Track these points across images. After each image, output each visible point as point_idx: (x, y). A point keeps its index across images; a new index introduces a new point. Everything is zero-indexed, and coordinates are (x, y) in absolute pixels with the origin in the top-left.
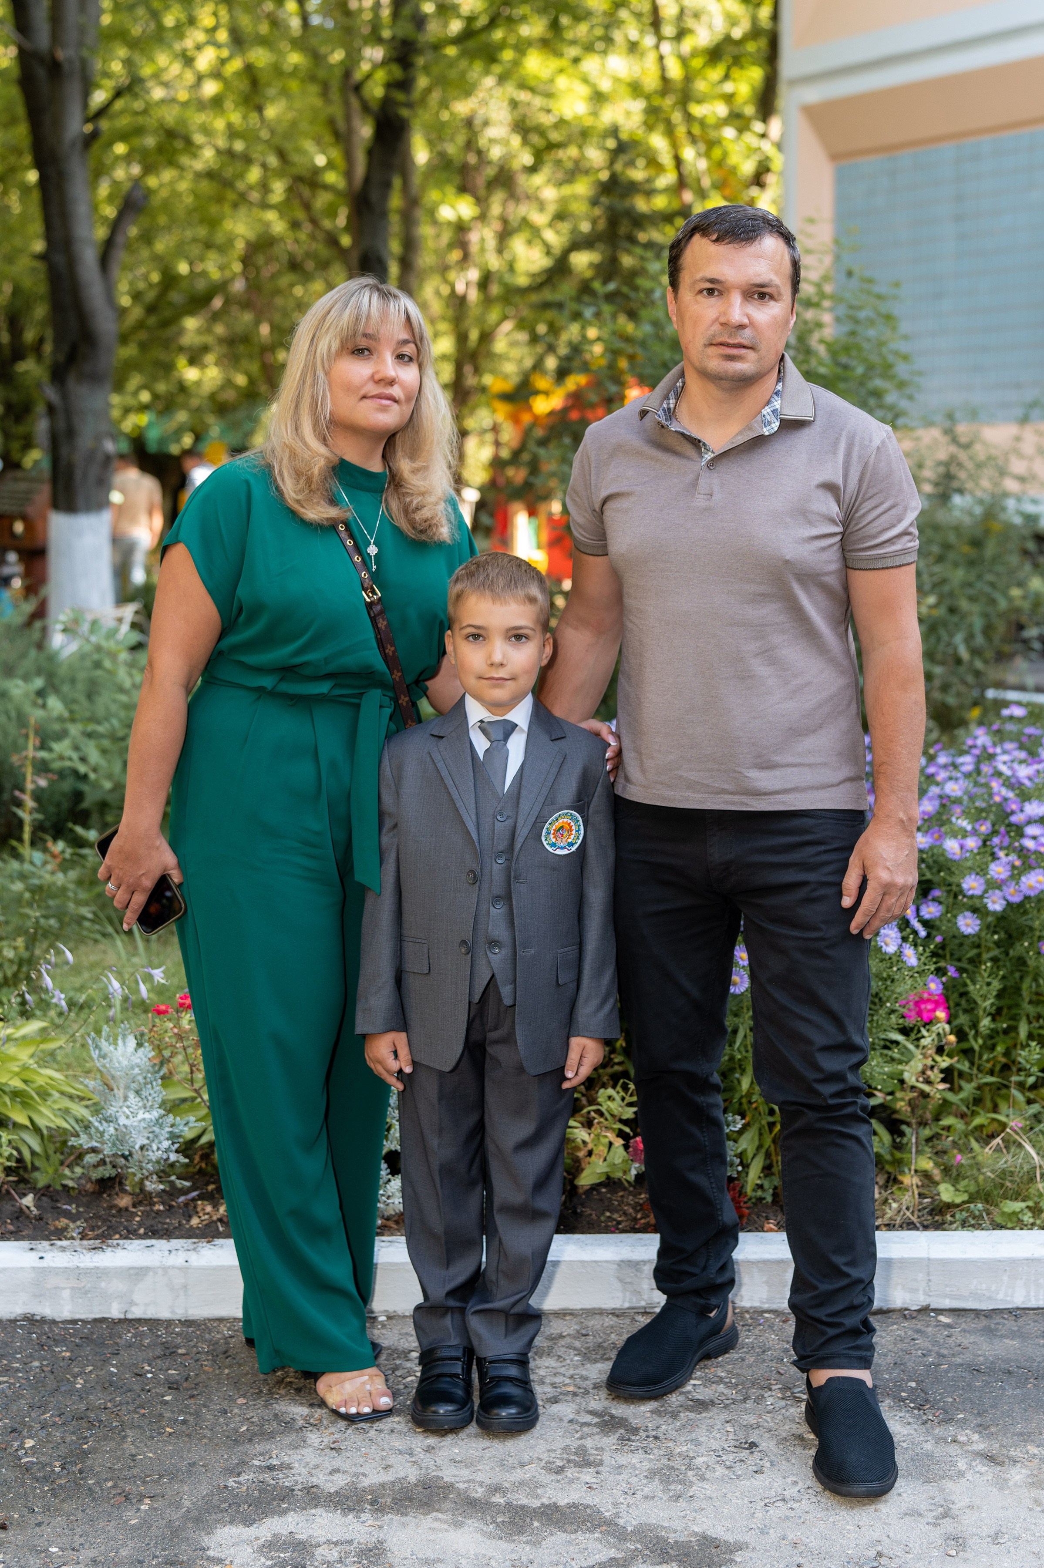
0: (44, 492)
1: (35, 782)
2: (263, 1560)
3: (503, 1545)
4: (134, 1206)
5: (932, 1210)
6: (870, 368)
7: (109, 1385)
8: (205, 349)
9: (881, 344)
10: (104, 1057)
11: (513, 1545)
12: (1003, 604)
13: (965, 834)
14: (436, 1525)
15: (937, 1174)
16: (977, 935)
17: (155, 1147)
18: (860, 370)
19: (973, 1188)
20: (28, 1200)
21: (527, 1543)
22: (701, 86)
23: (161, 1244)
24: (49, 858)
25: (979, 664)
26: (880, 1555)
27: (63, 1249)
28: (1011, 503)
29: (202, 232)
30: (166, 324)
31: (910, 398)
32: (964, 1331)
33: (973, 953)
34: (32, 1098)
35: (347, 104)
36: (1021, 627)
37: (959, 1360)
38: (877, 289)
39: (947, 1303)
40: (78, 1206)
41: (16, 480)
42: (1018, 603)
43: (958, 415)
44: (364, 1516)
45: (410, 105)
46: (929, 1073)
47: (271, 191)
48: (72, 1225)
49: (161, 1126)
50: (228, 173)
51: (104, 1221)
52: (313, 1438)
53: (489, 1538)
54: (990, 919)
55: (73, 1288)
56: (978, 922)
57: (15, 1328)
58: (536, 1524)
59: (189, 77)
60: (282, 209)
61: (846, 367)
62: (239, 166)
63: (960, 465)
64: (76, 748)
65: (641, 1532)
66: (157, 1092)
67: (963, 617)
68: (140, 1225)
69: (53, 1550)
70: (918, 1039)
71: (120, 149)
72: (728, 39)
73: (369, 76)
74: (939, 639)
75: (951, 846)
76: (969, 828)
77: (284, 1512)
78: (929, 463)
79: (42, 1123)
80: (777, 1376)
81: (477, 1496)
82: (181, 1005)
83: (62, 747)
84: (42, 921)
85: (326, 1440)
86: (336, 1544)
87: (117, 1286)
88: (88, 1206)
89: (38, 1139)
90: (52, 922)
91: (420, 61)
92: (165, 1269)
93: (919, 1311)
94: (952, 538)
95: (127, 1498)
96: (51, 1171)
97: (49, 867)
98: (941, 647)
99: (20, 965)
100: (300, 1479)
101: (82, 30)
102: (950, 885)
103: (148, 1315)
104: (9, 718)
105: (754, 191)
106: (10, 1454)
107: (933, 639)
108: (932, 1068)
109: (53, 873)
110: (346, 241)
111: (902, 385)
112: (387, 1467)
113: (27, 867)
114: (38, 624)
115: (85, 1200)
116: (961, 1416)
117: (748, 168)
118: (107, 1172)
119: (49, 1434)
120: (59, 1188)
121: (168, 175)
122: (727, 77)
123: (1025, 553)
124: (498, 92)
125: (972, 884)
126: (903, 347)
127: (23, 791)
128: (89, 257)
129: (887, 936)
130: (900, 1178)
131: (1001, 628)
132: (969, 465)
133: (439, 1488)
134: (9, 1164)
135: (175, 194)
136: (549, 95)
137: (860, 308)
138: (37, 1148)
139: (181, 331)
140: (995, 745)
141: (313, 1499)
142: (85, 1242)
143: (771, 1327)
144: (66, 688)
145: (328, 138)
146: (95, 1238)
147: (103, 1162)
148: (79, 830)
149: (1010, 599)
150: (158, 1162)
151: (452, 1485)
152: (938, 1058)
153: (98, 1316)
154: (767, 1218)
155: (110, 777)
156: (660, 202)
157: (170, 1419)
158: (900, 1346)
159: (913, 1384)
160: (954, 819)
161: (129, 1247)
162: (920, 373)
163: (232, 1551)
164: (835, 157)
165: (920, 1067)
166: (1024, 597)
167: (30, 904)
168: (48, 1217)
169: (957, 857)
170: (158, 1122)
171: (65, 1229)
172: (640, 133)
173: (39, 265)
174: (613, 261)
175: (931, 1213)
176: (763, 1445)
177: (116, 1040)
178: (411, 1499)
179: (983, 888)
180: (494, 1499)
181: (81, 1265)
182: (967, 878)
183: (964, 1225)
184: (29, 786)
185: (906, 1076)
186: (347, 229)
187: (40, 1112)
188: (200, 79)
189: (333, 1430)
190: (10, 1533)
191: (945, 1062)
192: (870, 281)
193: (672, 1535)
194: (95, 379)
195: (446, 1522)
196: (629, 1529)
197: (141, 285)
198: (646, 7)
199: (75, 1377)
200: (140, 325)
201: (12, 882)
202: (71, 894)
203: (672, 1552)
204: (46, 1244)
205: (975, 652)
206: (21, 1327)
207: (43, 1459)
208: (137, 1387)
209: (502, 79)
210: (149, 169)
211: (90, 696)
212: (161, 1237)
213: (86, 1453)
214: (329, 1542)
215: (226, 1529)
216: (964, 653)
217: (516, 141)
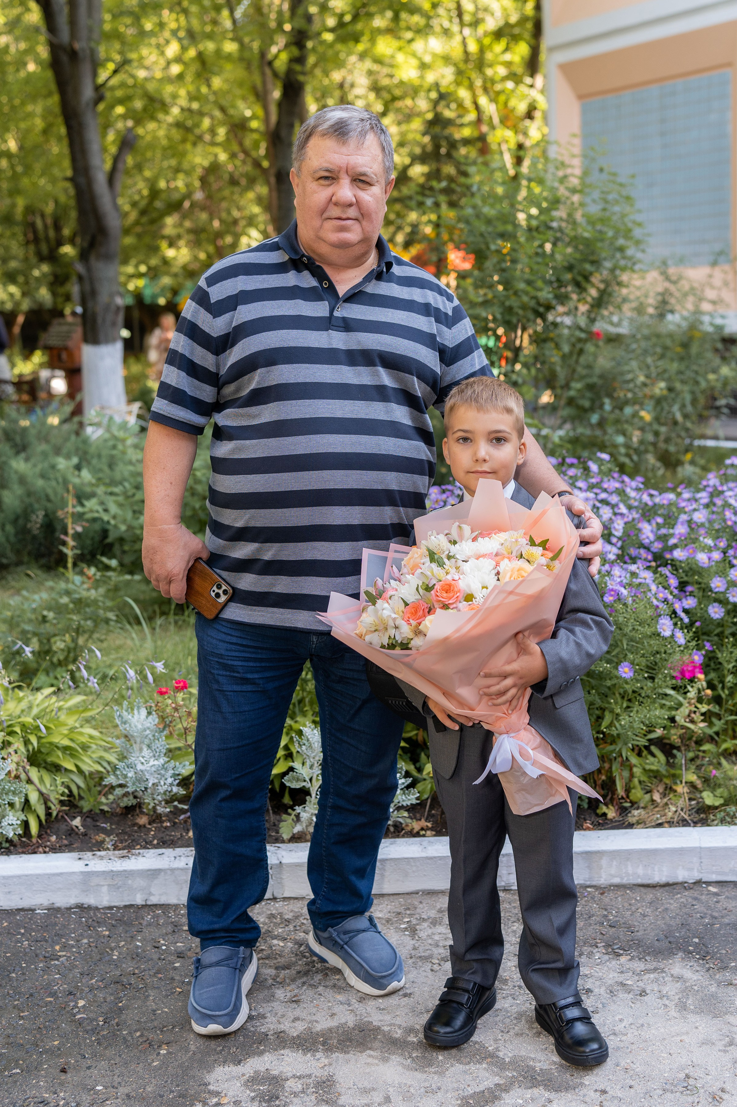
0: (78, 333)
1: (74, 528)
2: (248, 1092)
3: (418, 1075)
4: (150, 824)
5: (698, 809)
6: (617, 232)
7: (135, 956)
8: (179, 237)
9: (623, 216)
10: (125, 723)
11: (425, 1076)
12: (703, 384)
13: (710, 549)
14: (370, 1060)
15: (699, 783)
16: (722, 619)
17: (162, 783)
18: (610, 234)
19: (726, 794)
20: (77, 822)
21: (435, 1073)
22: (489, 56)
23: (169, 852)
24: (86, 580)
25: (689, 425)
26: (688, 1076)
27: (101, 858)
28: (706, 319)
29: (173, 162)
30: (153, 222)
31: (643, 251)
32: (727, 897)
33: (718, 630)
34: (77, 751)
35: (263, 74)
36: (715, 399)
37: (726, 920)
38: (620, 180)
39: (714, 878)
40: (111, 824)
41: (60, 324)
42: (713, 384)
43: (670, 262)
44: (319, 1055)
45: (304, 73)
46: (693, 715)
47: (217, 134)
48: (107, 839)
49: (166, 769)
50: (189, 123)
51: (130, 836)
52: (280, 993)
53: (408, 1070)
54: (730, 607)
55: (109, 885)
56: (723, 610)
57: (70, 915)
58: (440, 1058)
59: (162, 62)
60: (225, 145)
61: (601, 232)
62: (196, 119)
63: (671, 294)
64: (102, 503)
65: (514, 1064)
66: (162, 744)
67: (678, 394)
68: (154, 837)
69: (99, 1088)
70: (685, 693)
71: (120, 110)
72: (507, 25)
73: (276, 56)
74: (662, 409)
75: (702, 557)
76: (712, 545)
77: (261, 1053)
78: (652, 294)
79: (85, 768)
80: (601, 936)
81: (397, 1036)
82: (177, 688)
83: (91, 504)
84: (82, 622)
85: (288, 994)
86: (299, 1078)
87: (140, 882)
88: (118, 824)
89: (83, 779)
90: (89, 623)
91: (310, 44)
92: (173, 870)
93: (694, 883)
94: (668, 342)
95: (150, 1045)
96: (92, 800)
97: (85, 586)
98: (664, 414)
99: (69, 652)
100: (272, 1027)
101: (90, 30)
102: (700, 583)
103: (162, 902)
104: (58, 482)
105: (527, 122)
106: (68, 1012)
107: (658, 409)
108: (695, 712)
109: (88, 590)
110: (265, 164)
111: (638, 243)
112: (333, 1015)
113: (71, 586)
114: (76, 419)
115: (116, 819)
116: (733, 964)
117: (522, 107)
118: (129, 801)
119: (95, 995)
120: (98, 811)
121: (151, 126)
122: (507, 49)
123: (716, 350)
124: (359, 65)
125: (717, 584)
126: (639, 218)
127: (66, 533)
128: (100, 179)
129: (663, 624)
130: (674, 787)
131: (702, 401)
132: (677, 294)
133: (370, 1030)
134: (62, 798)
135: (155, 138)
136: (392, 66)
137: (608, 193)
138: (82, 785)
139: (163, 226)
140: (722, 485)
141: (281, 1042)
142: (117, 852)
143: (593, 898)
144: (94, 461)
145: (252, 98)
146: (123, 849)
147: (126, 794)
148: (105, 560)
149: (708, 381)
150: (165, 793)
151: (379, 1028)
152: (699, 706)
153: (127, 903)
154: (585, 820)
155: (124, 521)
156: (467, 132)
157: (179, 981)
158: (684, 910)
159: (696, 940)
160: (701, 539)
161: (147, 855)
162: (649, 235)
163: (226, 1085)
164: (580, 97)
165: (687, 712)
166: (717, 380)
167: (72, 612)
168: (91, 833)
169: (706, 565)
170: (163, 767)
171: (103, 842)
172: (452, 88)
173: (68, 185)
174: (438, 171)
175: (699, 811)
176: (596, 991)
177: (133, 709)
178: (350, 1040)
179: (726, 586)
180: (409, 1039)
181: (114, 869)
182: (714, 579)
183: (723, 821)
184: (71, 532)
185: (677, 718)
186: (267, 156)
187: (82, 761)
188: (168, 63)
189: (293, 986)
190: (69, 1075)
191: (704, 708)
192: (614, 174)
193: (538, 1064)
194: (108, 257)
195: (377, 1058)
196: (507, 1060)
197: (137, 197)
198: (452, 6)
199: (112, 950)
200: (137, 223)
201: (61, 597)
202: (100, 604)
203: (539, 1078)
204: (89, 854)
205: (686, 416)
206: (74, 913)
207: (91, 1015)
208: (155, 957)
209: (362, 56)
210: (139, 121)
211: (111, 466)
212: (168, 847)
213: (121, 1009)
214: (294, 1076)
215: (221, 1068)
216: (679, 417)
217: (372, 96)
